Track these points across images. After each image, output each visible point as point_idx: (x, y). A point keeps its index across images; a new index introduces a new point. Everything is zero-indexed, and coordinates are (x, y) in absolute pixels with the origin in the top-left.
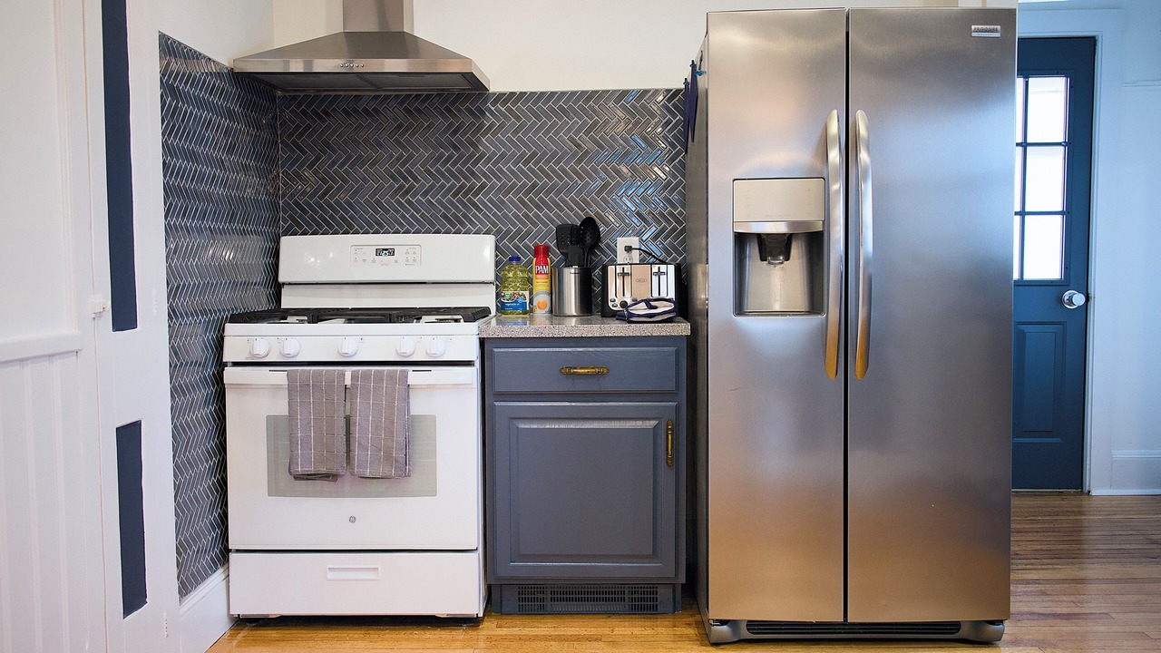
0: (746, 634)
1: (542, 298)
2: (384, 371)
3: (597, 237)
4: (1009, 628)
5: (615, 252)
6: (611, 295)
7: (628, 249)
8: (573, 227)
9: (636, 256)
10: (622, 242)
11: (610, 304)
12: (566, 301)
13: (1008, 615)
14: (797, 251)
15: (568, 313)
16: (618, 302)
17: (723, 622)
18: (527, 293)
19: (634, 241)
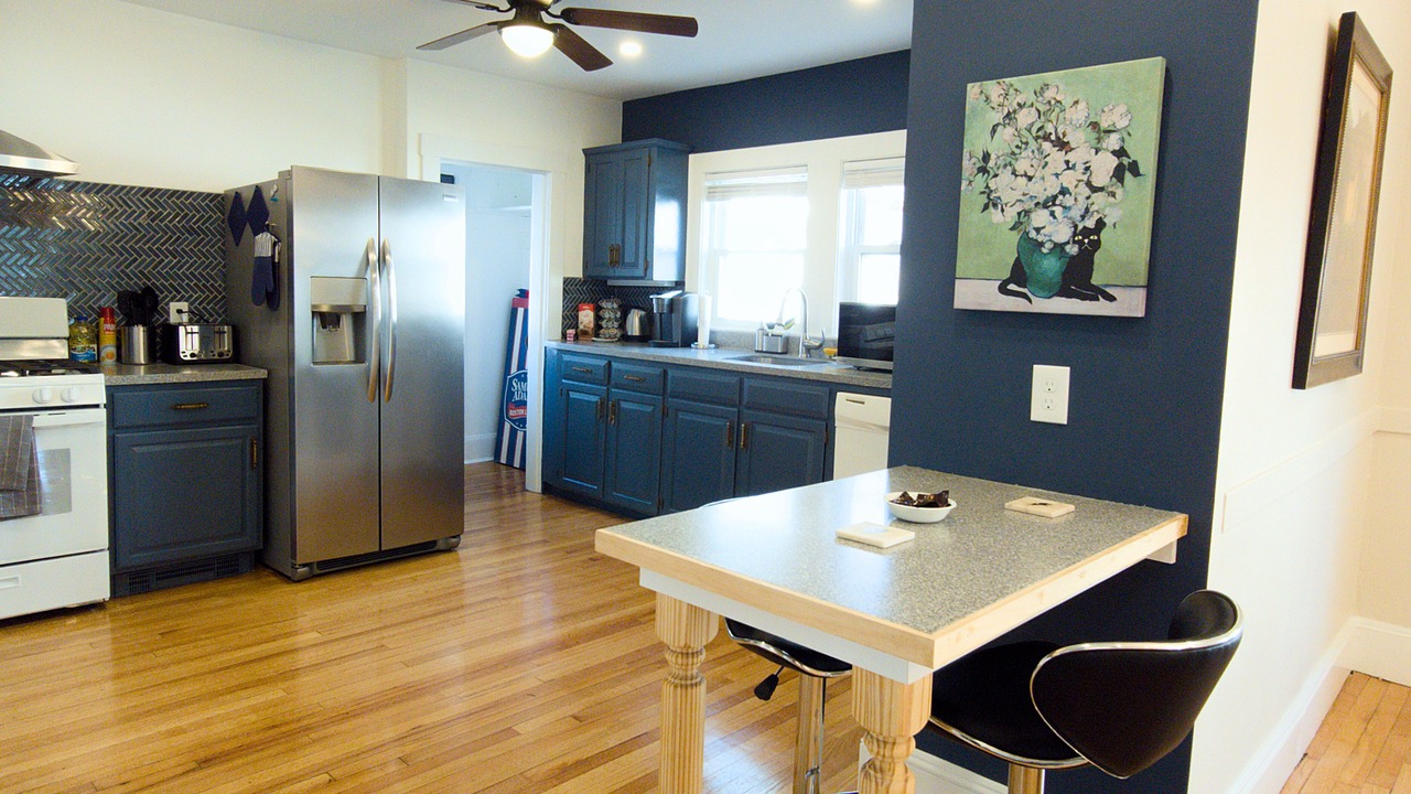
0: (317, 572)
1: (109, 349)
2: (21, 416)
3: (156, 302)
4: (464, 539)
5: (168, 313)
6: (182, 348)
7: (179, 311)
8: (134, 294)
9: (185, 318)
10: (174, 306)
11: (182, 355)
12: (136, 353)
13: (462, 532)
14: (346, 323)
15: (137, 362)
16: (188, 353)
17: (304, 565)
18: (95, 346)
19: (184, 306)
